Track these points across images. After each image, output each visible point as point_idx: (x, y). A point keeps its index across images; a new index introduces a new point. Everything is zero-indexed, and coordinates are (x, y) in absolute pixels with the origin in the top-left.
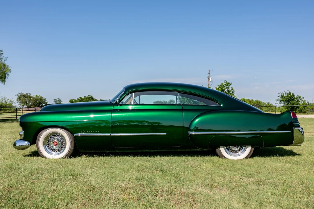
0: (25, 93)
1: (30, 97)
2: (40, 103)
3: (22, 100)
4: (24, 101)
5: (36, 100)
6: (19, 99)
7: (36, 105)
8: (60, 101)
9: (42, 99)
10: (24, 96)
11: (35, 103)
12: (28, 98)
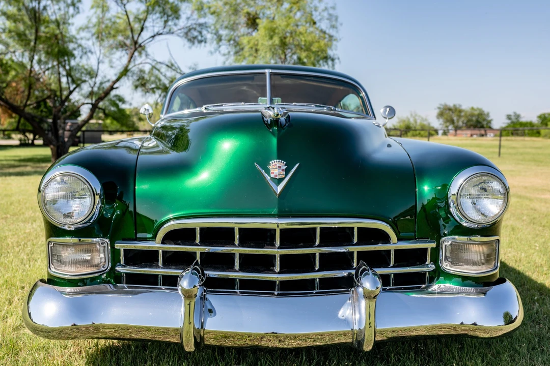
0: (451, 104)
1: (460, 111)
2: (478, 122)
3: (446, 116)
4: (449, 118)
5: (472, 115)
6: (441, 115)
7: (471, 125)
8: (518, 116)
9: (481, 114)
10: (450, 109)
11: (469, 121)
12: (457, 113)
